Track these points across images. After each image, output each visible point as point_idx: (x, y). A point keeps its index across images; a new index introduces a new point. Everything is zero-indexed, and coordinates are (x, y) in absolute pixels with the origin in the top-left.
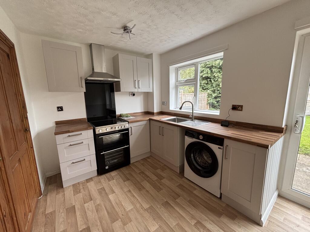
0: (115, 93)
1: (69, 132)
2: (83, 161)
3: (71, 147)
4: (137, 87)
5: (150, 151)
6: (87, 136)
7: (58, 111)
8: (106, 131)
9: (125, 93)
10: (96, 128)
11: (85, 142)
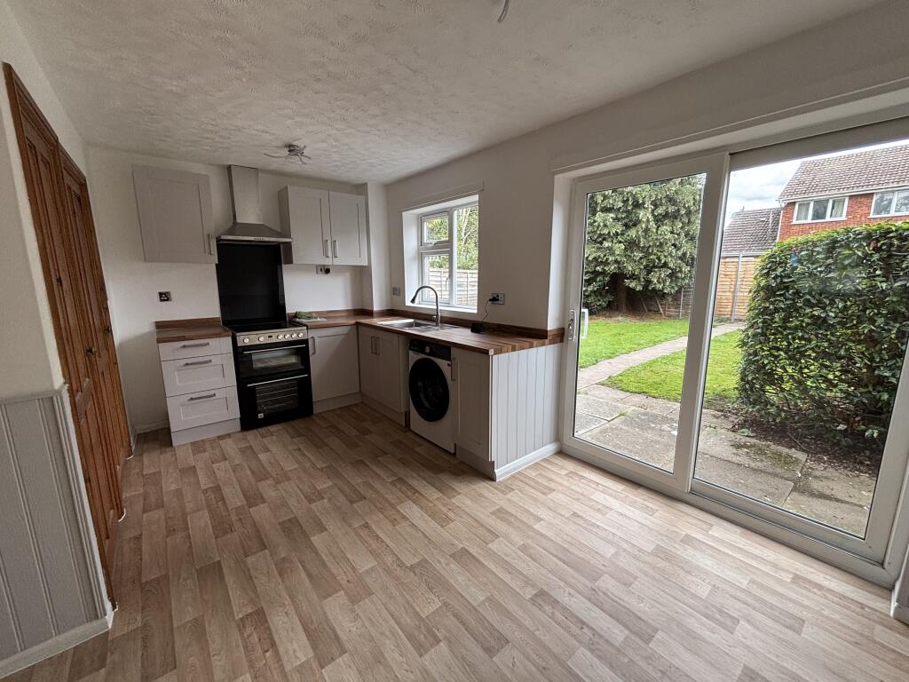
0: (283, 266)
1: (184, 339)
2: (212, 398)
3: (187, 367)
4: (330, 255)
5: (358, 391)
6: (220, 349)
7: (161, 300)
8: (258, 343)
9: (305, 268)
10: (238, 334)
11: (215, 360)
